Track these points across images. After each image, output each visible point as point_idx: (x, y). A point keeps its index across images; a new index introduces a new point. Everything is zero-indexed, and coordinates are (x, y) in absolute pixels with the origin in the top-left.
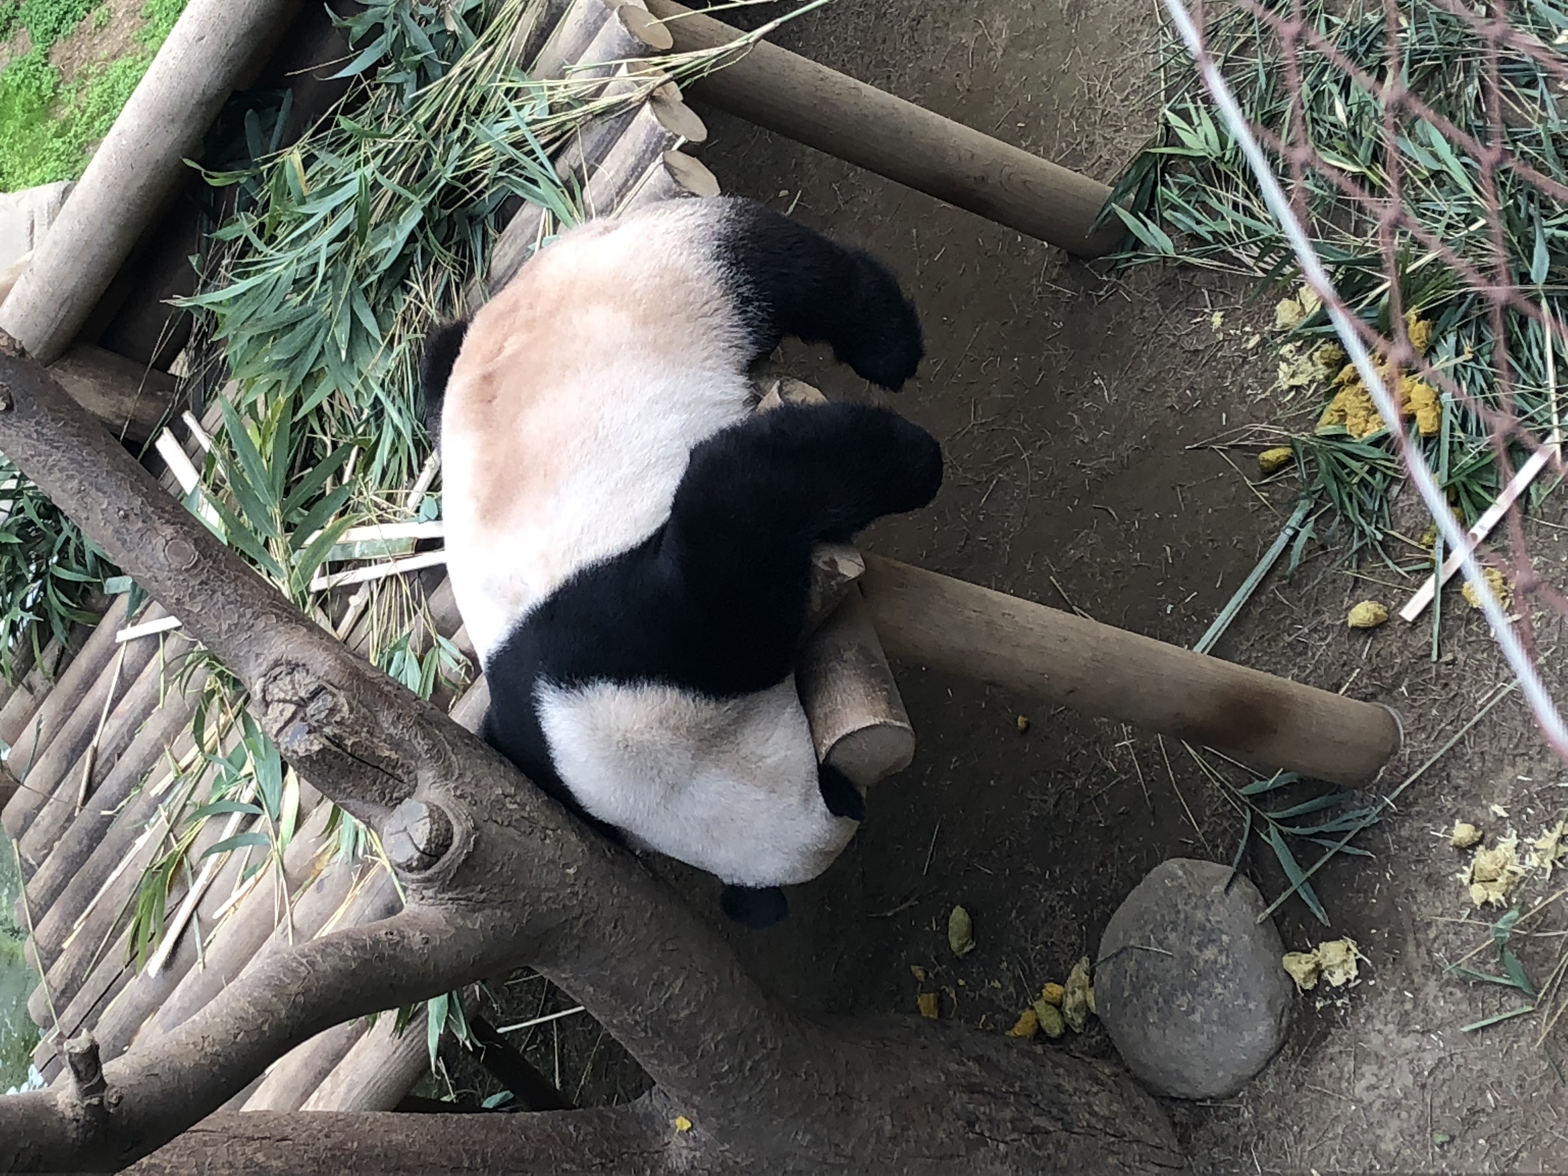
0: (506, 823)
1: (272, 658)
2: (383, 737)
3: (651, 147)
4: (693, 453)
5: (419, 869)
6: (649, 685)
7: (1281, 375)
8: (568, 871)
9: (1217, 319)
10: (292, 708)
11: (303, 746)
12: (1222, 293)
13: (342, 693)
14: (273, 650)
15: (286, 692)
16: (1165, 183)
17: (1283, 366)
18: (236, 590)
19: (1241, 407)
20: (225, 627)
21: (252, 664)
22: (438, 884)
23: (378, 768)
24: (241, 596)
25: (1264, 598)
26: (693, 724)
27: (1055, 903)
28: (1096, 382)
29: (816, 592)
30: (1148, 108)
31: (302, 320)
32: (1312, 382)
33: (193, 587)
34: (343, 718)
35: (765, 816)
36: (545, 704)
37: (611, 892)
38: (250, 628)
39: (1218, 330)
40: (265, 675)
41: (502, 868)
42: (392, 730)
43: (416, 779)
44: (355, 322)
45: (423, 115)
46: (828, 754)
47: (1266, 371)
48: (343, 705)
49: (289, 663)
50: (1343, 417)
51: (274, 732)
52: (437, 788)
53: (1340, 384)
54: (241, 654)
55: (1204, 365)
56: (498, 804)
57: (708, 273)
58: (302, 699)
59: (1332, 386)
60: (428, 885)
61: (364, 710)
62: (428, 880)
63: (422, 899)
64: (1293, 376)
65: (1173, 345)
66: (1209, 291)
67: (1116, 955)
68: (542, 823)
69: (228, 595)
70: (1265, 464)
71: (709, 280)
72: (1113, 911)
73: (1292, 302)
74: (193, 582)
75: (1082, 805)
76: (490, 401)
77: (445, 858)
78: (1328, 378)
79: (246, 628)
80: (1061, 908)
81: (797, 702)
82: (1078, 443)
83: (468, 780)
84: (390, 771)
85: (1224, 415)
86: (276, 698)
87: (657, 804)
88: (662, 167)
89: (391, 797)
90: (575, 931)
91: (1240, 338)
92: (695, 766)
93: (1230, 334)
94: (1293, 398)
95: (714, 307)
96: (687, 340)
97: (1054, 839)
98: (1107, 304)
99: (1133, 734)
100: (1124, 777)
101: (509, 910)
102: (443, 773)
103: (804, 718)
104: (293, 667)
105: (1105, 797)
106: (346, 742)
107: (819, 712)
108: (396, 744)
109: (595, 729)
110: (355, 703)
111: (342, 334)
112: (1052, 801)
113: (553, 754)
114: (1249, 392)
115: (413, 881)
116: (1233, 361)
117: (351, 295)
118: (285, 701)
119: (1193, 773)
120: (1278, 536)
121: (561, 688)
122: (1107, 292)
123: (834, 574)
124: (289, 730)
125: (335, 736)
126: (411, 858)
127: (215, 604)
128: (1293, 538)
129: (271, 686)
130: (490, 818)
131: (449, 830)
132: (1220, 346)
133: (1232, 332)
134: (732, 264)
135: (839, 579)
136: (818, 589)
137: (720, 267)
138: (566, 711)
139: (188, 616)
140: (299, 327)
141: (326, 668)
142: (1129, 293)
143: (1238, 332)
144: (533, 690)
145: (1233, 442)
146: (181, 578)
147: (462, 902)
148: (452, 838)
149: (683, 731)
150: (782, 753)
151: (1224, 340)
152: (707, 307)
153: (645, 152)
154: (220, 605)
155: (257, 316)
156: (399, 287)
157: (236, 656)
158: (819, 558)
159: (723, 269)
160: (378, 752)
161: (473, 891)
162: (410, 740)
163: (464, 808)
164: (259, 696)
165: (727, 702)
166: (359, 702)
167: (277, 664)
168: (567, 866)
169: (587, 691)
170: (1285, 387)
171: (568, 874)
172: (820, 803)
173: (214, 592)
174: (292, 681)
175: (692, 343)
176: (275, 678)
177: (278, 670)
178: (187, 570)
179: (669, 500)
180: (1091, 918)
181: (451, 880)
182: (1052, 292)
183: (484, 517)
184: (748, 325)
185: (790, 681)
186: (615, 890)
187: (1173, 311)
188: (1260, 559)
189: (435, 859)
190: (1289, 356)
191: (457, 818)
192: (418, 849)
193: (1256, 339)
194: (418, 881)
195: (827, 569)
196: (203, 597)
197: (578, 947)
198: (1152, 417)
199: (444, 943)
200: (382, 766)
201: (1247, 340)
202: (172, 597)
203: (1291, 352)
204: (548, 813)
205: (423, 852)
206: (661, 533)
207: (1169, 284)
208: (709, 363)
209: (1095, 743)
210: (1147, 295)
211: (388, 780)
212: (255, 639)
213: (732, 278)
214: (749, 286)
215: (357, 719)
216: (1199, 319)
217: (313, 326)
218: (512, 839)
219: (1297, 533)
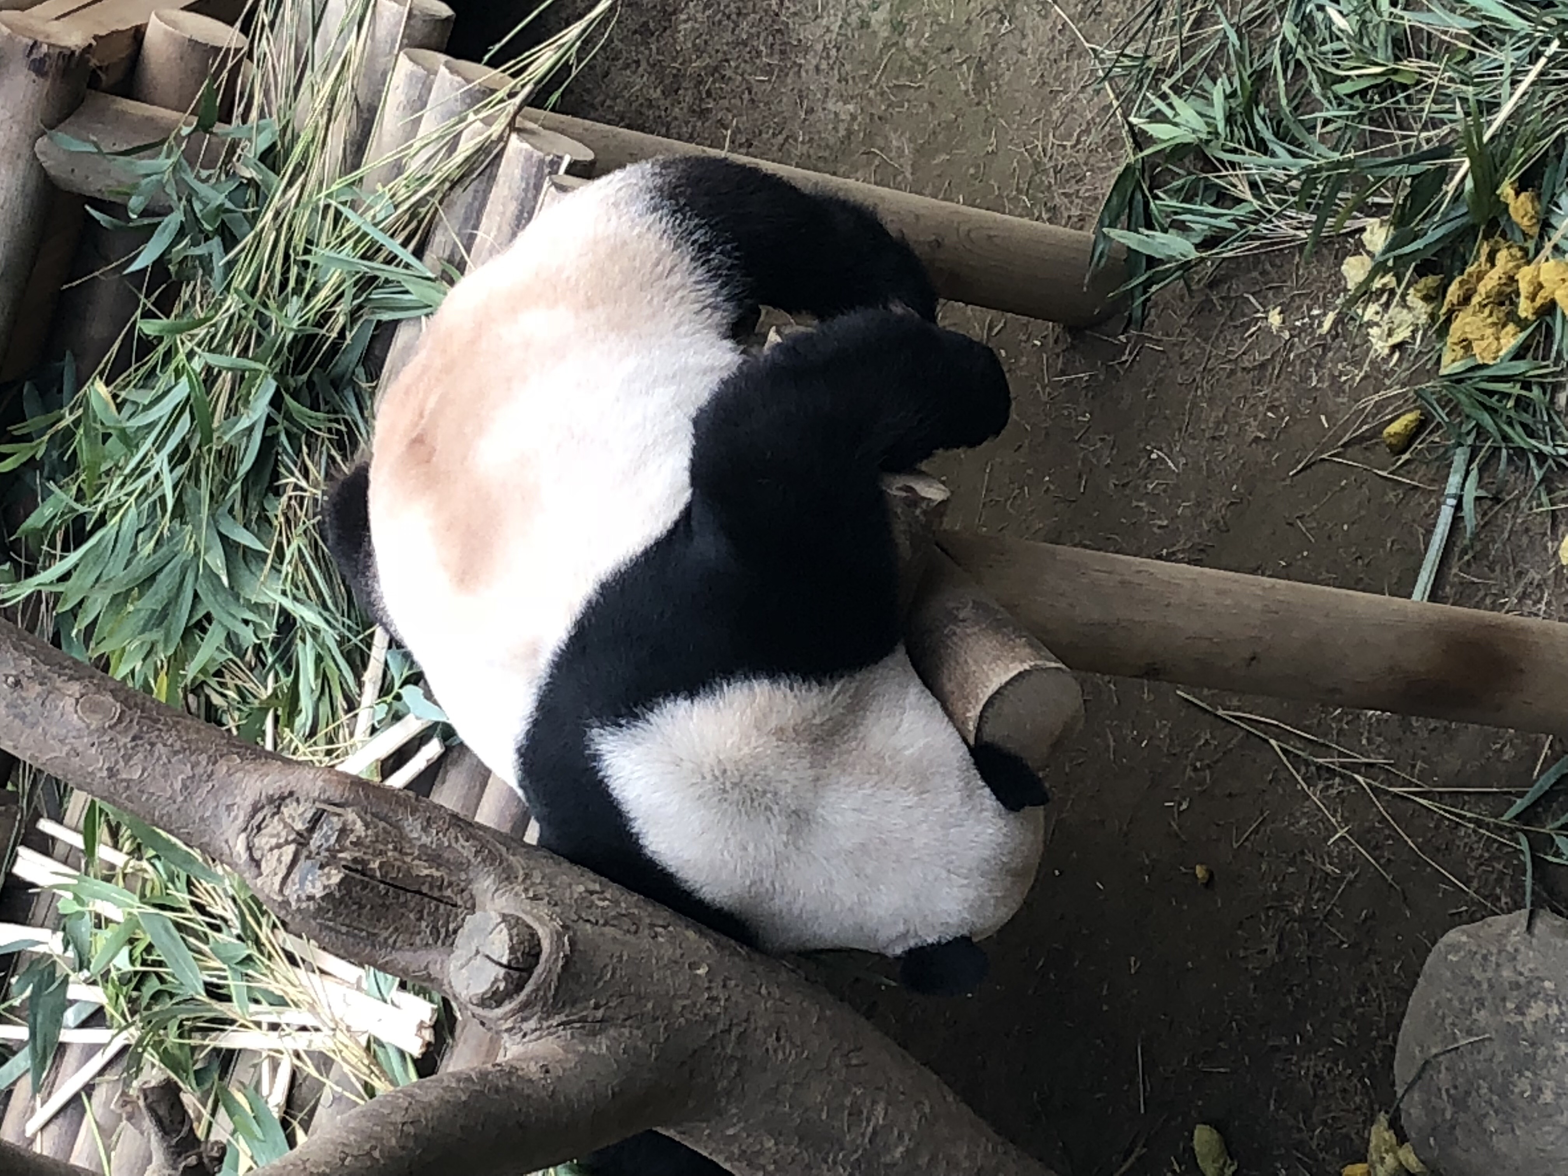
0: (601, 922)
1: (250, 801)
2: (416, 853)
3: (532, 182)
4: (696, 422)
5: (508, 995)
6: (729, 685)
7: (1374, 340)
8: (699, 972)
9: (1275, 319)
10: (291, 848)
11: (319, 885)
12: (1270, 288)
13: (349, 810)
14: (247, 792)
15: (278, 835)
16: (1156, 197)
17: (1374, 331)
18: (180, 738)
19: (1340, 400)
20: (178, 785)
21: (225, 820)
22: (538, 1008)
23: (419, 892)
24: (187, 741)
25: (1448, 589)
26: (799, 721)
27: (1320, 1068)
28: (1154, 456)
29: (900, 529)
30: (1108, 140)
31: (161, 570)
32: (1414, 332)
33: (125, 745)
34: (359, 838)
35: (924, 826)
36: (607, 757)
37: (759, 993)
38: (209, 776)
39: (1281, 329)
40: (245, 829)
41: (613, 975)
42: (426, 840)
43: (472, 897)
44: (228, 544)
45: (241, 282)
46: (979, 729)
47: (1355, 347)
48: (354, 823)
49: (271, 800)
50: (1467, 345)
51: (277, 887)
52: (503, 894)
53: (1451, 313)
54: (207, 814)
55: (1278, 376)
56: (585, 901)
57: (649, 228)
58: (299, 834)
59: (1442, 318)
60: (526, 1013)
61: (382, 824)
62: (525, 1006)
63: (524, 1036)
64: (1390, 335)
65: (1233, 372)
66: (1253, 294)
67: (1419, 1077)
68: (648, 921)
69: (172, 745)
70: (1393, 441)
71: (652, 238)
72: (1395, 1041)
73: (1358, 257)
74: (125, 740)
75: (1311, 935)
76: (428, 461)
77: (539, 969)
78: (1433, 317)
79: (205, 778)
80: (1330, 1070)
81: (918, 681)
82: (1156, 530)
83: (538, 881)
84: (436, 894)
85: (1323, 418)
86: (267, 847)
87: (786, 845)
88: (553, 189)
89: (447, 931)
90: (729, 1051)
91: (1311, 325)
92: (817, 779)
93: (1295, 328)
94: (1400, 360)
95: (668, 266)
96: (648, 311)
97: (1290, 991)
98: (1136, 367)
99: (1346, 821)
100: (1351, 875)
101: (638, 1028)
102: (504, 876)
103: (932, 699)
104: (278, 802)
105: (1338, 911)
106: (372, 866)
107: (949, 687)
108: (434, 858)
109: (678, 762)
110: (368, 818)
111: (216, 560)
112: (1272, 949)
113: (637, 827)
114: (1344, 378)
115: (505, 1018)
116: (1313, 356)
117: (212, 515)
118: (279, 846)
119: (1437, 827)
120: (1438, 514)
121: (621, 726)
122: (1130, 354)
123: (914, 500)
124: (295, 876)
125: (355, 860)
126: (496, 980)
127: (158, 759)
128: (1458, 507)
129: (256, 840)
130: (580, 917)
131: (533, 935)
132: (1289, 346)
133: (1298, 323)
134: (675, 212)
135: (924, 505)
136: (902, 528)
137: (661, 219)
138: (635, 753)
139: (128, 788)
140: (161, 577)
141: (320, 783)
142: (1158, 342)
143: (1306, 320)
144: (587, 747)
145: (1345, 439)
146: (107, 739)
147: (578, 1025)
148: (539, 944)
149: (790, 733)
150: (921, 743)
151: (1292, 336)
152: (660, 268)
153: (526, 190)
154: (165, 759)
155: (104, 578)
156: (271, 495)
157: (202, 819)
158: (889, 487)
159: (665, 220)
160: (415, 872)
161: (586, 1008)
162: (450, 846)
163: (543, 910)
164: (245, 856)
165: (834, 684)
166: (373, 814)
167: (256, 809)
168: (693, 966)
169: (652, 717)
170: (1386, 351)
171: (699, 976)
172: (986, 797)
173: (153, 745)
174: (282, 820)
175: (654, 315)
176: (259, 828)
177: (259, 816)
178: (110, 727)
179: (685, 477)
180: (1372, 1065)
181: (554, 997)
182: (1065, 385)
183: (462, 581)
184: (716, 276)
185: (900, 655)
186: (763, 991)
187: (1217, 338)
188: (1426, 549)
189: (525, 974)
190: (1377, 318)
191: (539, 919)
192: (501, 964)
193: (1331, 316)
194: (514, 1013)
195: (904, 494)
196: (140, 755)
197: (739, 1073)
198: (1236, 461)
199: (568, 1073)
200: (425, 889)
201: (1320, 325)
202: (101, 769)
203: (1377, 313)
204: (650, 909)
205: (508, 966)
206: (687, 514)
207: (1202, 309)
208: (683, 329)
209: (1302, 853)
210: (1181, 333)
211: (437, 908)
212: (221, 788)
213: (680, 225)
214: (703, 231)
215: (377, 835)
216: (1253, 329)
217: (178, 570)
218: (614, 939)
219: (1460, 499)
